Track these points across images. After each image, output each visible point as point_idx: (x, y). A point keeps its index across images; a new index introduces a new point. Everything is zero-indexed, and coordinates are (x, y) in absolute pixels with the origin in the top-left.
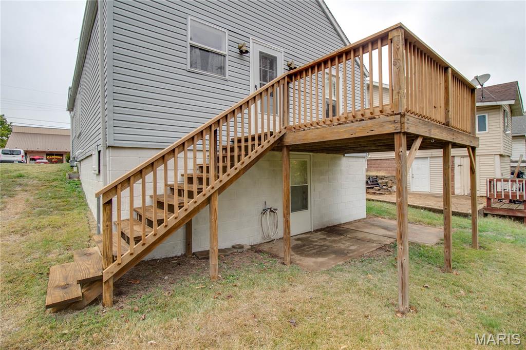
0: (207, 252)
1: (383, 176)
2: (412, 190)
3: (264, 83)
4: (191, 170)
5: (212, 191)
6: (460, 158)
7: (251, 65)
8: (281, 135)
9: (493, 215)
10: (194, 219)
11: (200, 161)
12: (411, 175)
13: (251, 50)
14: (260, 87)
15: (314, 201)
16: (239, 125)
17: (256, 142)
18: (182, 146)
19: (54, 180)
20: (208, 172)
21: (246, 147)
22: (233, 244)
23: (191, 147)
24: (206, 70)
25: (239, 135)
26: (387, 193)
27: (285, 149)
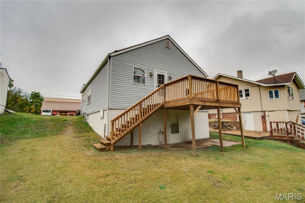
0: (138, 145)
1: (227, 122)
2: (245, 130)
3: (160, 85)
4: (134, 116)
5: (140, 122)
6: (268, 112)
7: (155, 79)
8: (162, 104)
9: (274, 139)
10: (134, 130)
11: (136, 113)
12: (244, 121)
13: (154, 74)
14: (158, 87)
15: (182, 130)
16: (150, 100)
17: (154, 107)
18: (131, 109)
19: (78, 122)
20: (139, 117)
21: (150, 109)
22: (148, 144)
23: (134, 109)
24: (139, 83)
25: (150, 104)
26: (228, 130)
27: (164, 109)
